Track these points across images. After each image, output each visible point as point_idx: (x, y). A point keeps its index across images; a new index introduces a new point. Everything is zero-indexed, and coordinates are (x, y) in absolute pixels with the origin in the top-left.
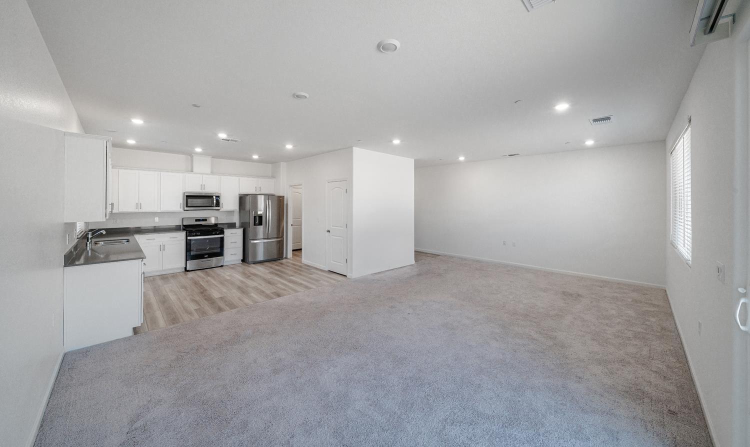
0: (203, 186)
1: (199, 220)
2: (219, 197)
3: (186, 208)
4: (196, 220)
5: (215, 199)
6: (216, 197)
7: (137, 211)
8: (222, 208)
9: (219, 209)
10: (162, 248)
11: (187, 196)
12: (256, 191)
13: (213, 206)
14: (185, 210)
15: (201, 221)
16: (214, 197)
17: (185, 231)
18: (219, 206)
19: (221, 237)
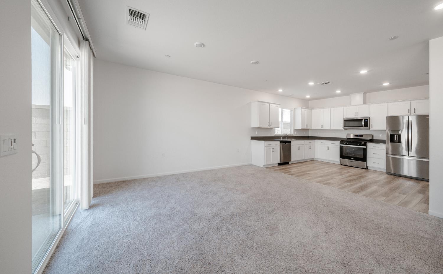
0: (356, 113)
1: (357, 136)
2: (367, 120)
4: (355, 136)
5: (363, 122)
6: (365, 120)
7: (321, 129)
8: (372, 127)
9: (369, 129)
10: (328, 148)
11: (345, 120)
12: (409, 113)
13: (362, 127)
14: (345, 129)
15: (359, 136)
16: (363, 120)
17: (341, 141)
18: (368, 127)
19: (364, 148)
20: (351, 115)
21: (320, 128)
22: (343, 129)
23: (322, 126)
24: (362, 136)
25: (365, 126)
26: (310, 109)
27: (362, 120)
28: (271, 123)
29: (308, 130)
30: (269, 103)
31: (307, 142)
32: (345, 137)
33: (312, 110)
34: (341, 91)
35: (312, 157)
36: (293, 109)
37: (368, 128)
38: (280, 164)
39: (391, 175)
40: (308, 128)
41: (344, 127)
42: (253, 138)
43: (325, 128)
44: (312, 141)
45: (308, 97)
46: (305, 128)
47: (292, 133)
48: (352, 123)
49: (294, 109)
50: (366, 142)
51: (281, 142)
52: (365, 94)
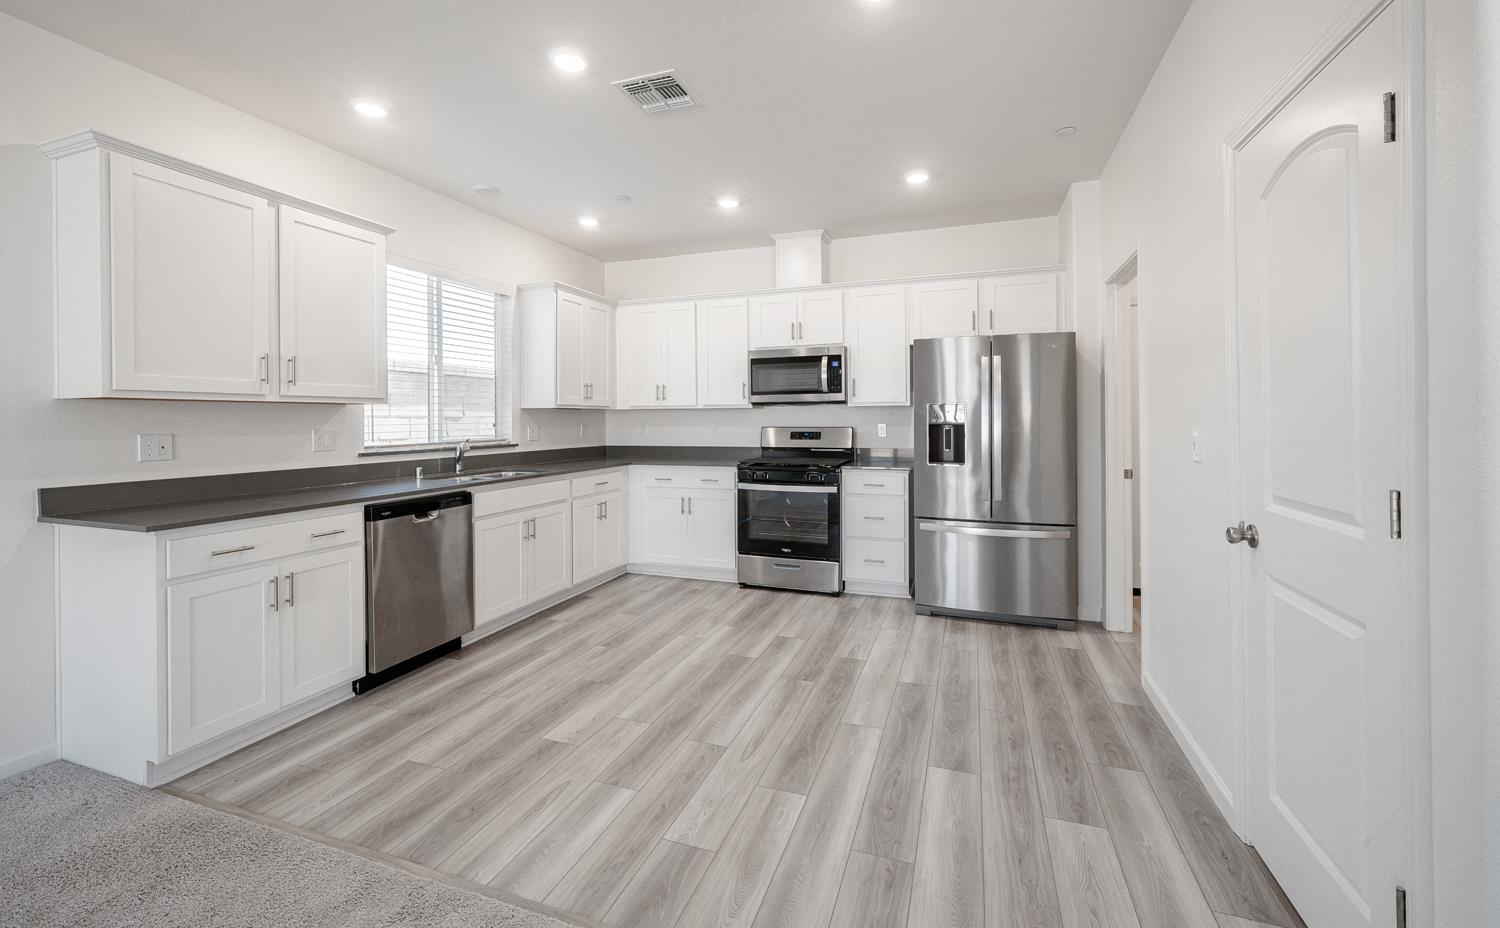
0: (797, 329)
1: (798, 436)
2: (838, 358)
3: (757, 399)
4: (794, 436)
5: (824, 368)
6: (832, 358)
7: (659, 405)
8: (854, 395)
9: (844, 402)
10: (686, 507)
11: (754, 362)
12: (974, 328)
13: (821, 392)
14: (754, 404)
15: (806, 438)
16: (825, 361)
17: (739, 469)
18: (840, 391)
19: (830, 494)
20: (779, 340)
21: (650, 402)
22: (746, 403)
23: (661, 392)
24: (816, 436)
25: (831, 391)
26: (605, 302)
27: (818, 359)
28: (293, 360)
29: (599, 413)
30: (275, 198)
31: (584, 482)
32: (755, 443)
33: (615, 306)
34: (742, 203)
35: (614, 562)
36: (513, 293)
37: (840, 397)
38: (366, 685)
39: (933, 615)
40: (597, 402)
41: (753, 393)
42: (59, 505)
43: (674, 400)
44: (611, 476)
45: (589, 223)
46: (576, 400)
47: (509, 434)
48: (780, 378)
49: (519, 290)
50: (839, 466)
51: (373, 514)
52: (826, 240)
